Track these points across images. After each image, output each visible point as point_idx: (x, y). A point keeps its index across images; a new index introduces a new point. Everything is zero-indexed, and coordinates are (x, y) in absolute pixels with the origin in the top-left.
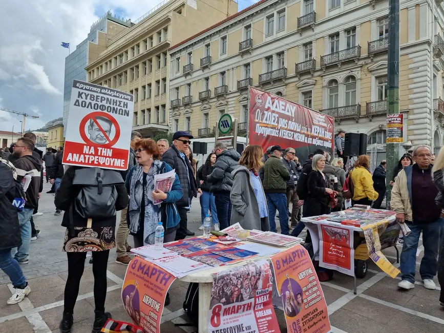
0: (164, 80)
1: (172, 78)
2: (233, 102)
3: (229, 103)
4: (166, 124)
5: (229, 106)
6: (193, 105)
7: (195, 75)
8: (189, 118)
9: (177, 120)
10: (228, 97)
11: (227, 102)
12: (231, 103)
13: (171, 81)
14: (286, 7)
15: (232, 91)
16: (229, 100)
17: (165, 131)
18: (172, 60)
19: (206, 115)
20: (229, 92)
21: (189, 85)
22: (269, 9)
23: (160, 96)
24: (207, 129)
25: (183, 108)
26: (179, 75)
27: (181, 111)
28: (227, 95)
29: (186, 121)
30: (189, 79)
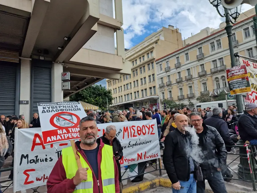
0: (153, 75)
1: (158, 74)
2: (196, 82)
3: (194, 83)
4: (157, 95)
5: (194, 84)
6: (172, 85)
7: (171, 71)
8: (170, 92)
9: (163, 93)
10: (193, 80)
11: (193, 82)
12: (195, 82)
13: (157, 75)
14: (220, 38)
15: (195, 77)
16: (194, 81)
17: (157, 99)
18: (157, 65)
19: (181, 89)
20: (193, 78)
21: (169, 76)
22: (211, 40)
23: (152, 82)
24: (182, 95)
25: (167, 87)
26: (161, 72)
27: (166, 89)
28: (192, 79)
29: (169, 93)
30: (168, 74)
